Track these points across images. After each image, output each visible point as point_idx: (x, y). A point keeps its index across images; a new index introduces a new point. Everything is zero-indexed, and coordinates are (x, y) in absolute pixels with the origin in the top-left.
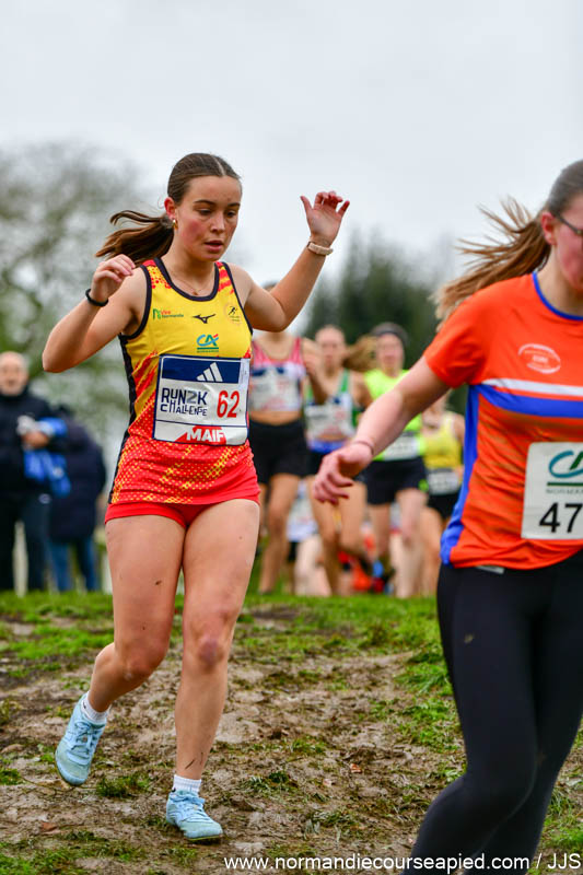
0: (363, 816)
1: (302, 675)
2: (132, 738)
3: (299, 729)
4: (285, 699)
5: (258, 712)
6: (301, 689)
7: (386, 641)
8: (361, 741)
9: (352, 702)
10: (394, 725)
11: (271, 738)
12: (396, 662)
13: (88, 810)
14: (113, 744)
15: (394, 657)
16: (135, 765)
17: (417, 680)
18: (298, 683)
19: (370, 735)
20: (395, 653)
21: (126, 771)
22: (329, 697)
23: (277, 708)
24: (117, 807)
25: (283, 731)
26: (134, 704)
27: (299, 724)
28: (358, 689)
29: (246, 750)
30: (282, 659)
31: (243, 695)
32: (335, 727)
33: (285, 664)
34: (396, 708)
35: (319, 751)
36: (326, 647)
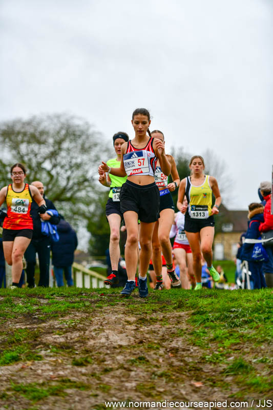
0: (174, 373)
1: (151, 319)
2: (86, 343)
3: (150, 340)
4: (144, 328)
5: (134, 333)
6: (151, 324)
7: (183, 306)
8: (174, 344)
9: (170, 330)
10: (186, 338)
11: (139, 343)
12: (187, 314)
13: (68, 371)
14: (78, 345)
15: (186, 312)
16: (87, 354)
17: (195, 321)
18: (150, 322)
19: (177, 342)
20: (187, 311)
21: (83, 356)
22: (161, 328)
23: (141, 332)
24: (79, 369)
25: (144, 341)
26: (86, 330)
27: (150, 338)
28: (173, 324)
29: (129, 348)
30: (143, 313)
31: (128, 327)
32: (163, 339)
33: (145, 315)
34: (187, 332)
35: (158, 348)
36: (160, 308)
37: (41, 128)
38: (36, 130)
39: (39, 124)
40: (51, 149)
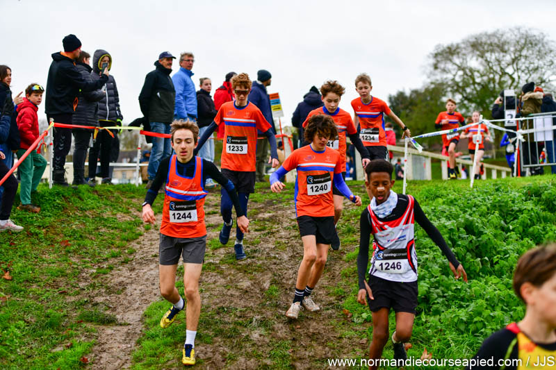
37: (504, 38)
38: (499, 40)
39: (502, 35)
40: (513, 57)
